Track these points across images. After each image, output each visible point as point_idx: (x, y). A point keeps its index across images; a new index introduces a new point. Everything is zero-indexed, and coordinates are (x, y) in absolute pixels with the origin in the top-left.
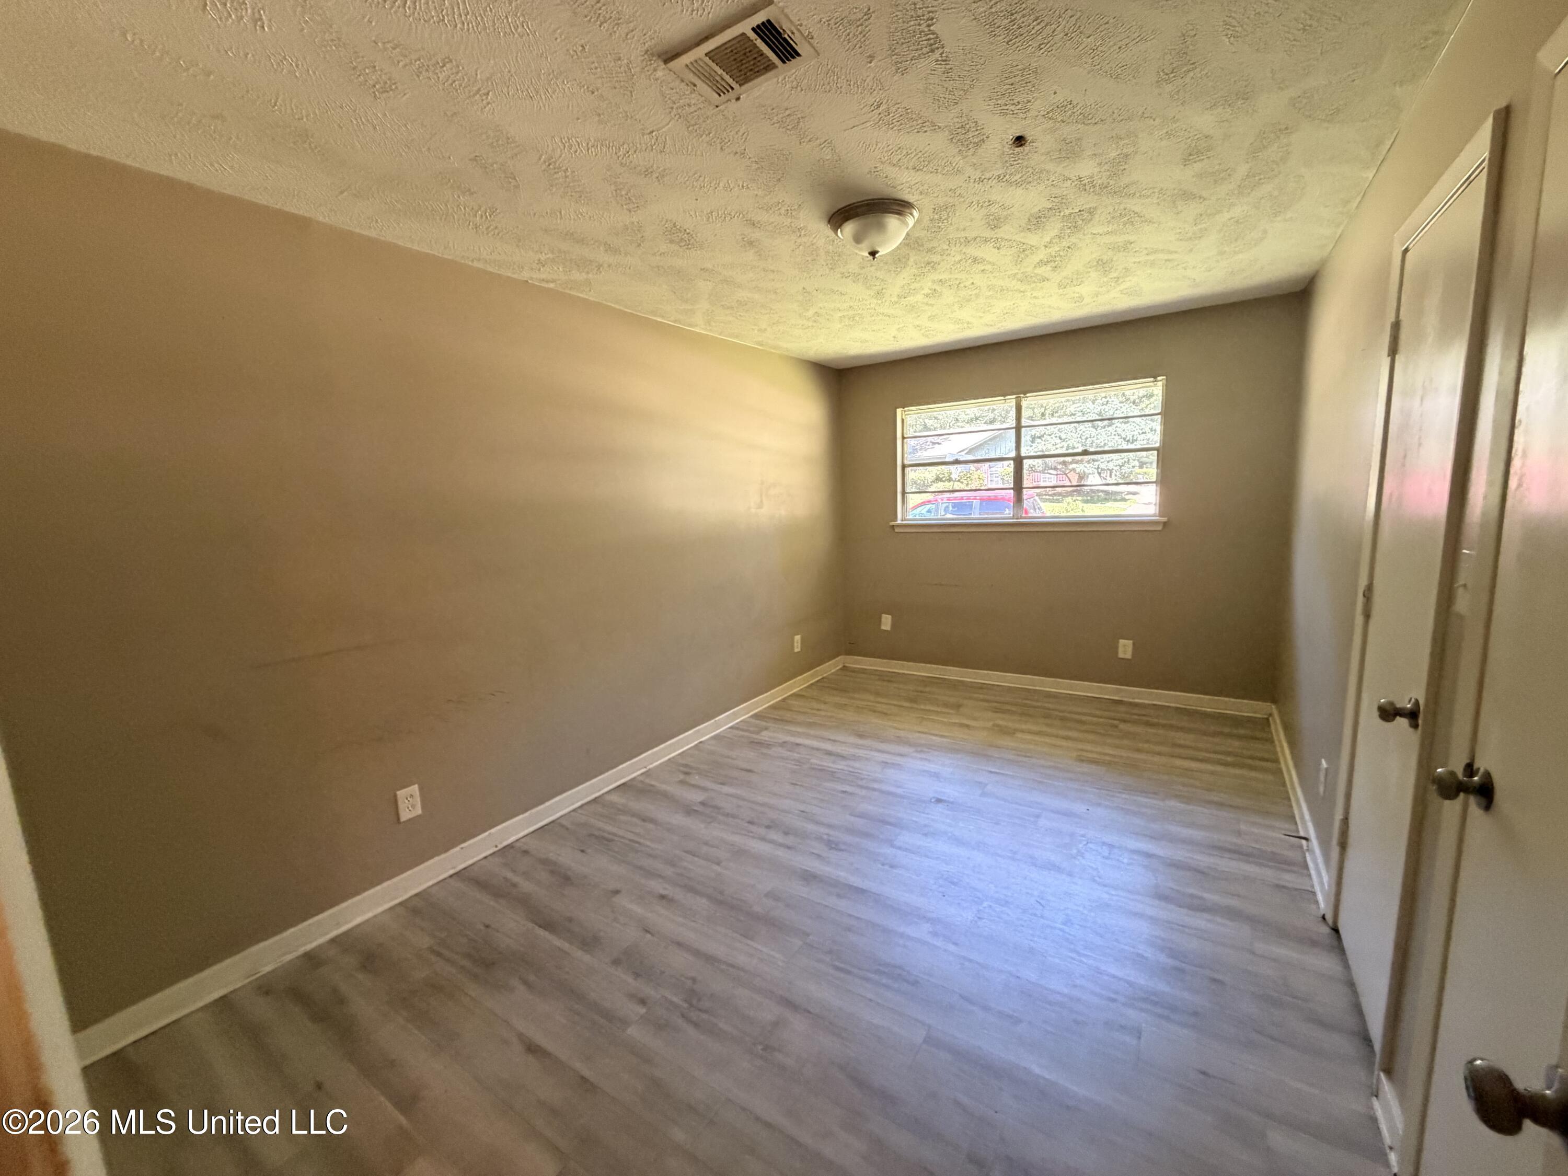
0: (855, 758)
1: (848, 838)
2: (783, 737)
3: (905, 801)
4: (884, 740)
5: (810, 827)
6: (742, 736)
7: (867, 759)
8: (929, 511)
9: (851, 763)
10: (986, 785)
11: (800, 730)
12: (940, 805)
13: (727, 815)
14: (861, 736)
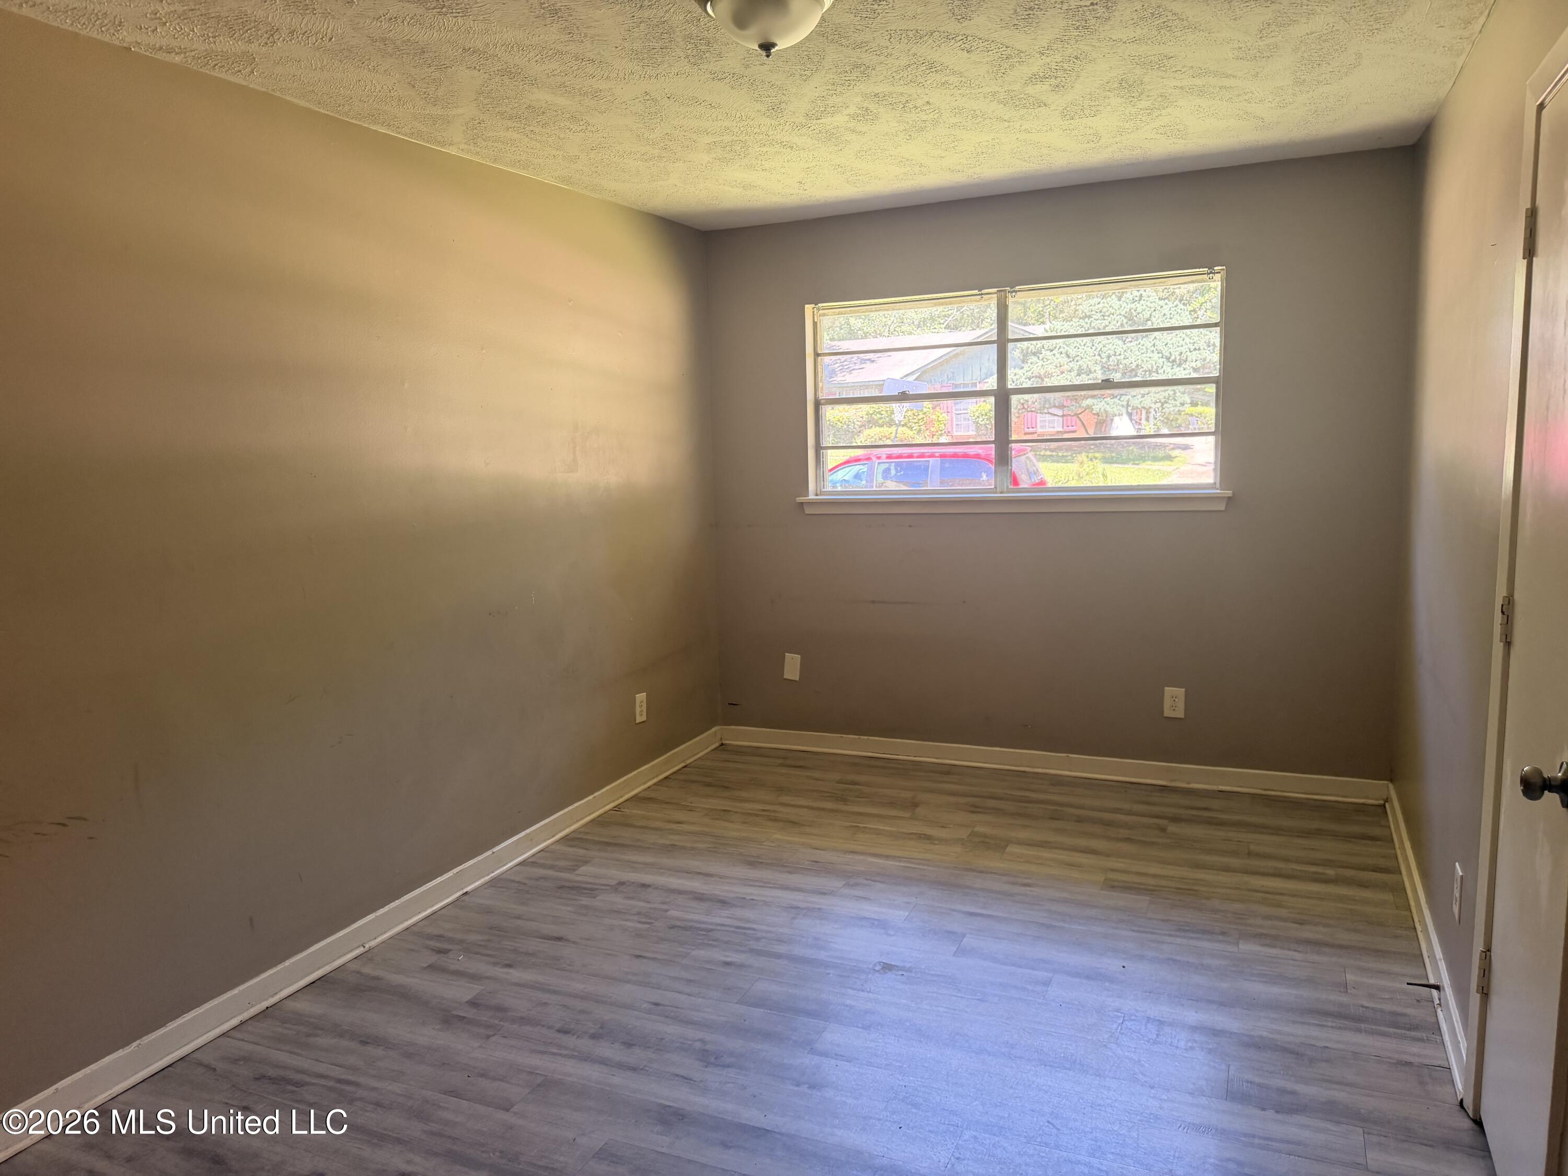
0: (743, 902)
1: (736, 1044)
2: (615, 874)
3: (831, 971)
4: (794, 869)
5: (672, 1030)
6: (544, 878)
7: (766, 903)
8: (857, 476)
9: (739, 912)
10: (964, 935)
11: (648, 858)
12: (890, 975)
13: (523, 1020)
14: (753, 863)
